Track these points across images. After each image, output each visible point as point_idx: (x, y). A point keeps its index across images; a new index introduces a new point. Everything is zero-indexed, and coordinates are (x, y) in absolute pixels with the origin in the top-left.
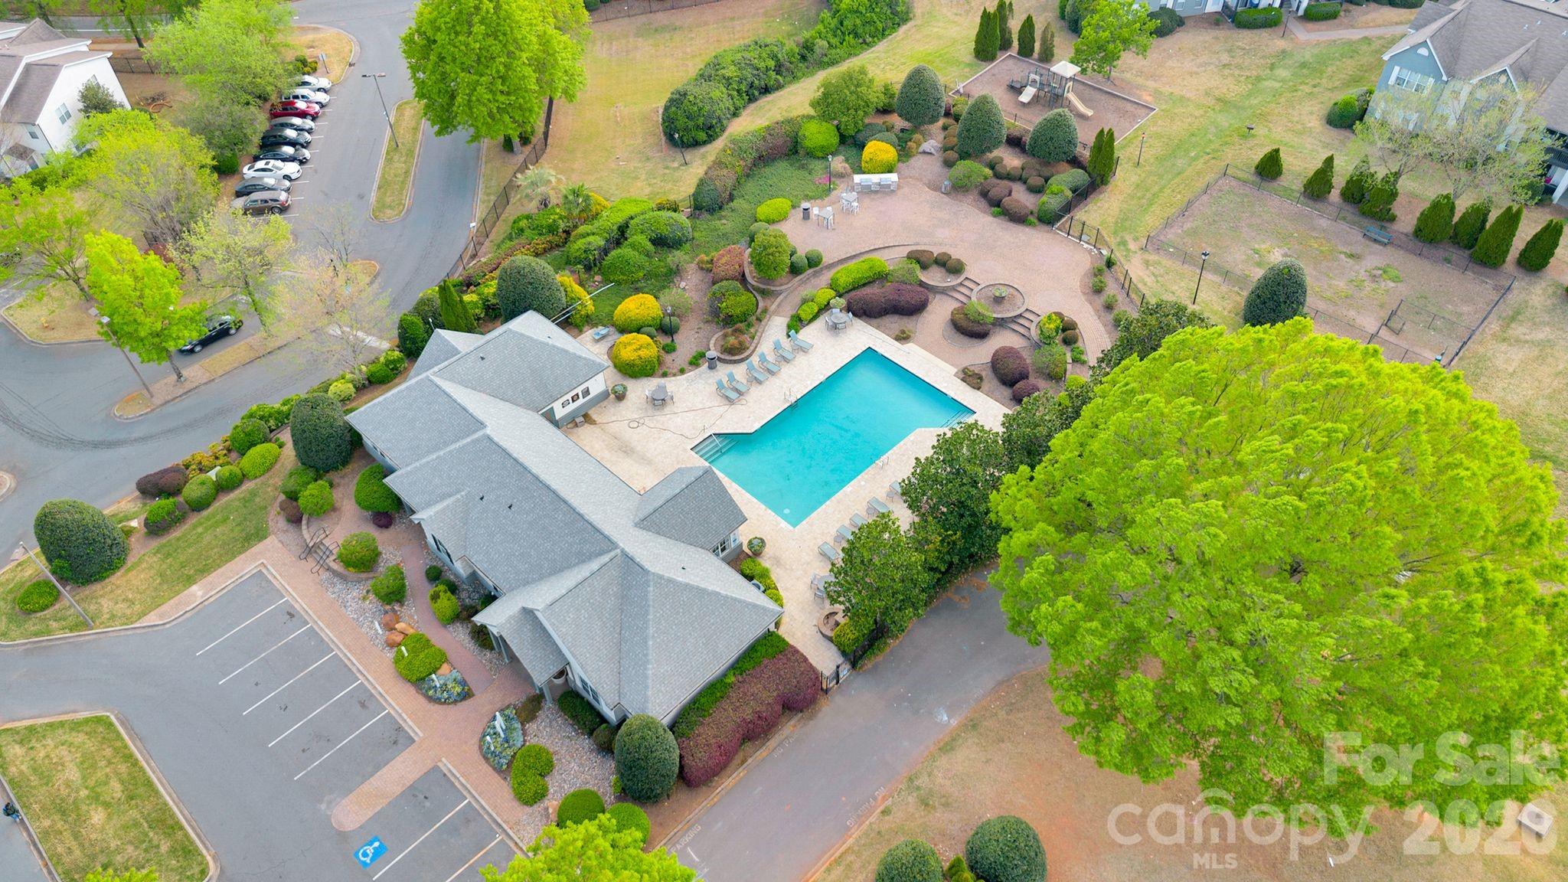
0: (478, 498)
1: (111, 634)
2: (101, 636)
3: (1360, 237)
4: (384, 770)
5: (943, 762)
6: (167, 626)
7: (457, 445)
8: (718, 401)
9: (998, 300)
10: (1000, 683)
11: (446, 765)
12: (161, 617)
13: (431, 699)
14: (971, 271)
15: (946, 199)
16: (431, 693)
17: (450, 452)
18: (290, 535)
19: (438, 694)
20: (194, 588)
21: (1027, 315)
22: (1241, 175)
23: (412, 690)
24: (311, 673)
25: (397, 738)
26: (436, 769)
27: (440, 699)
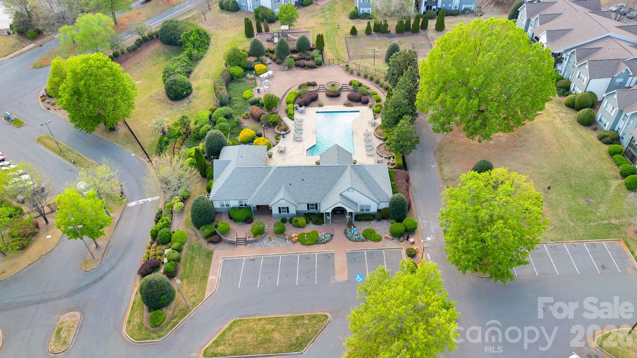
0: (289, 185)
1: (200, 307)
2: (196, 310)
3: (387, 38)
4: (336, 264)
5: (444, 172)
6: (216, 291)
7: (268, 177)
8: (297, 143)
9: (333, 85)
10: (434, 154)
11: (349, 250)
12: (210, 290)
13: (324, 243)
14: (318, 83)
15: (289, 72)
16: (323, 241)
17: (267, 180)
18: (220, 246)
19: (325, 240)
20: (210, 278)
21: (343, 86)
22: (348, 37)
23: (317, 245)
24: (282, 264)
25: (329, 257)
26: (347, 253)
27: (327, 241)
